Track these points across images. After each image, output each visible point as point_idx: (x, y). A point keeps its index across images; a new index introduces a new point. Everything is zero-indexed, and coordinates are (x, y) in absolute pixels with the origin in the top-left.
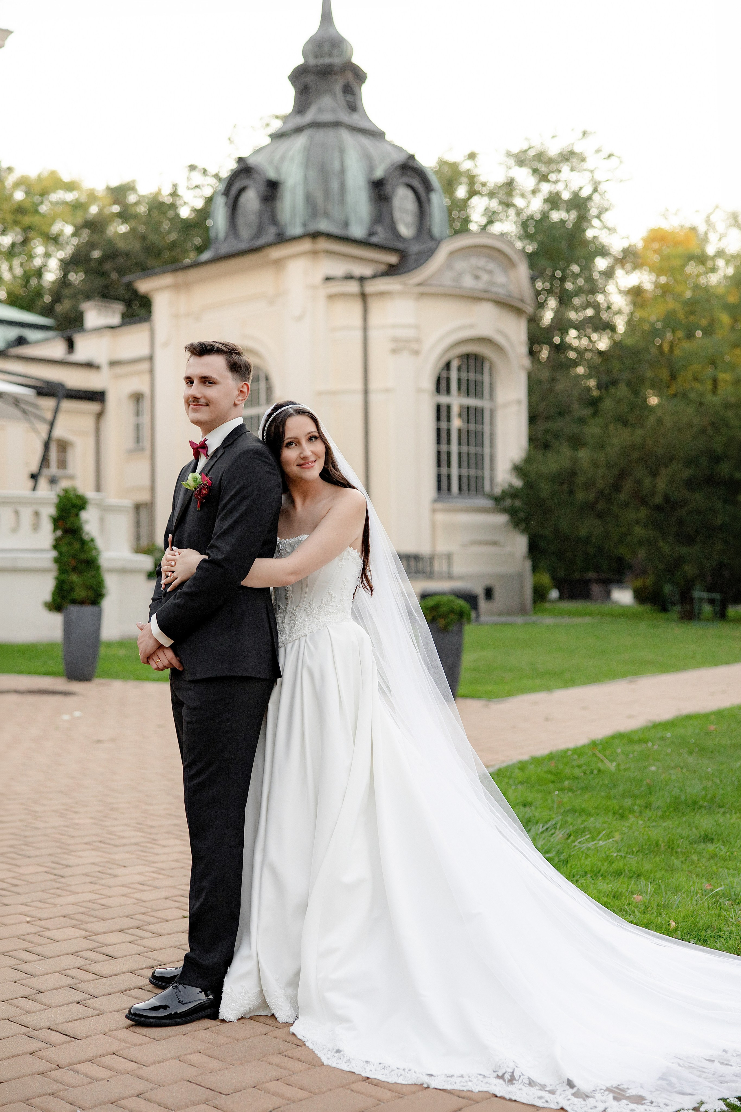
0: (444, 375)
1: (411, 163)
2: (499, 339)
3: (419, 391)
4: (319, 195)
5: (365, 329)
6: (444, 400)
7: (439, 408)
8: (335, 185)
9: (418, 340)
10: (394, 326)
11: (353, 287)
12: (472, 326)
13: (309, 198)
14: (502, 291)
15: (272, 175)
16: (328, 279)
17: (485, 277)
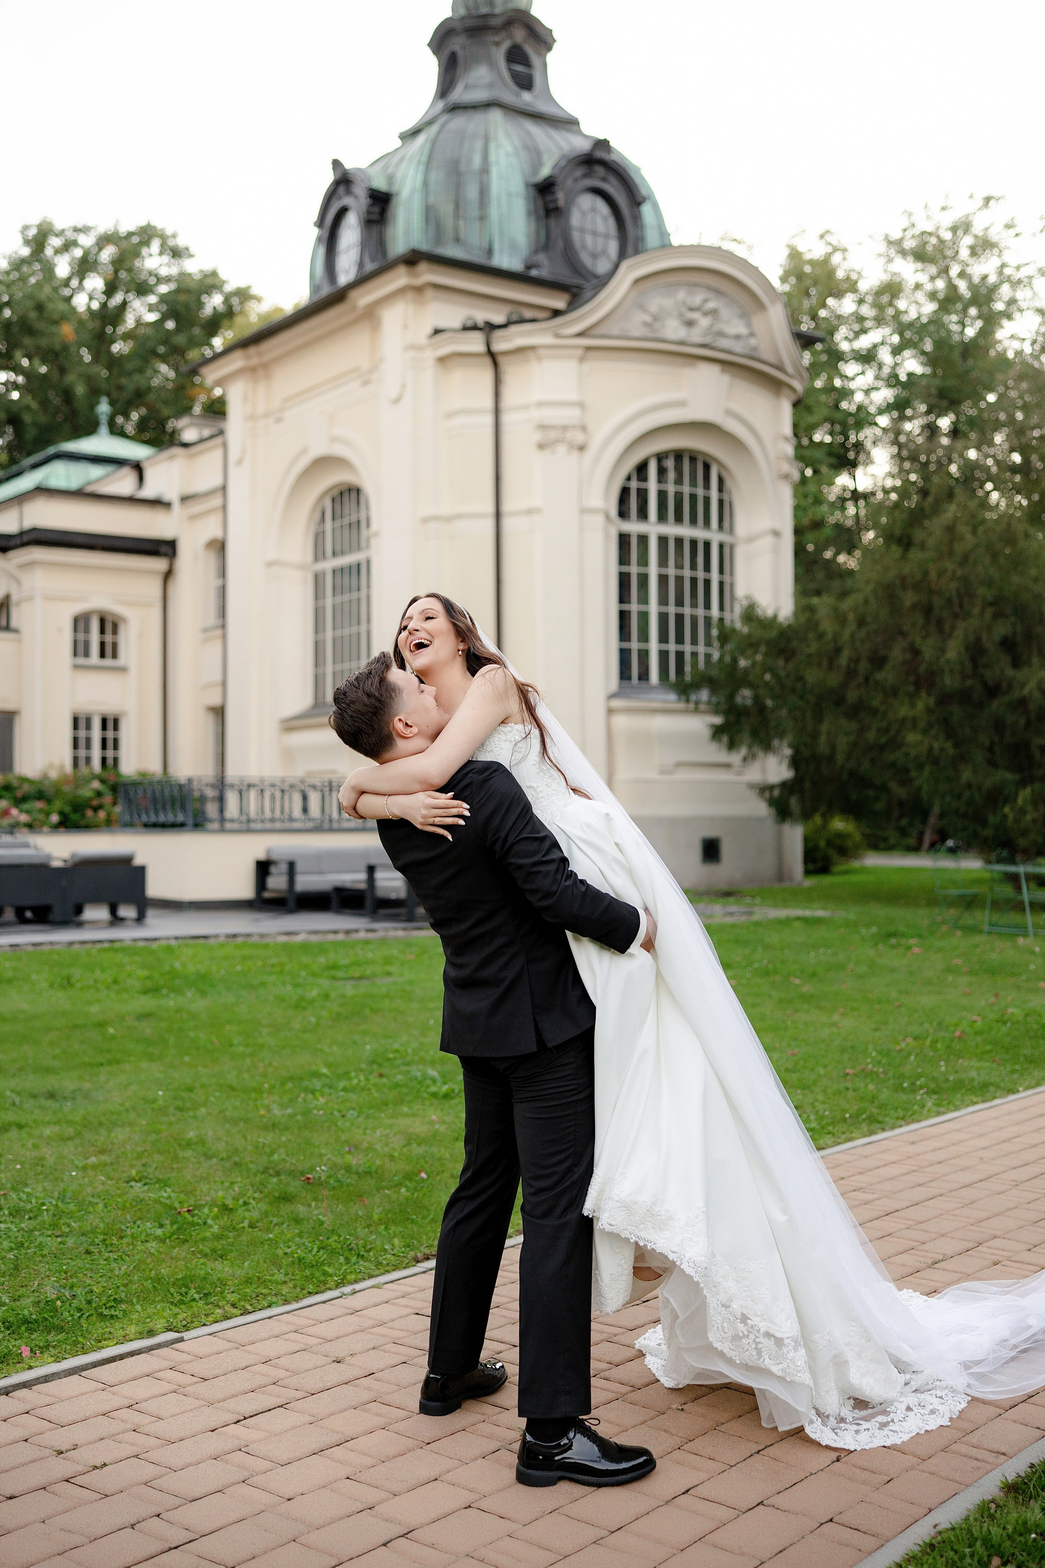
0: (634, 485)
1: (600, 154)
2: (732, 426)
3: (584, 511)
4: (446, 210)
5: (497, 412)
6: (634, 527)
7: (624, 540)
8: (472, 192)
9: (584, 428)
10: (541, 404)
11: (475, 343)
12: (682, 404)
13: (430, 214)
14: (738, 347)
15: (380, 184)
16: (437, 332)
17: (704, 322)
